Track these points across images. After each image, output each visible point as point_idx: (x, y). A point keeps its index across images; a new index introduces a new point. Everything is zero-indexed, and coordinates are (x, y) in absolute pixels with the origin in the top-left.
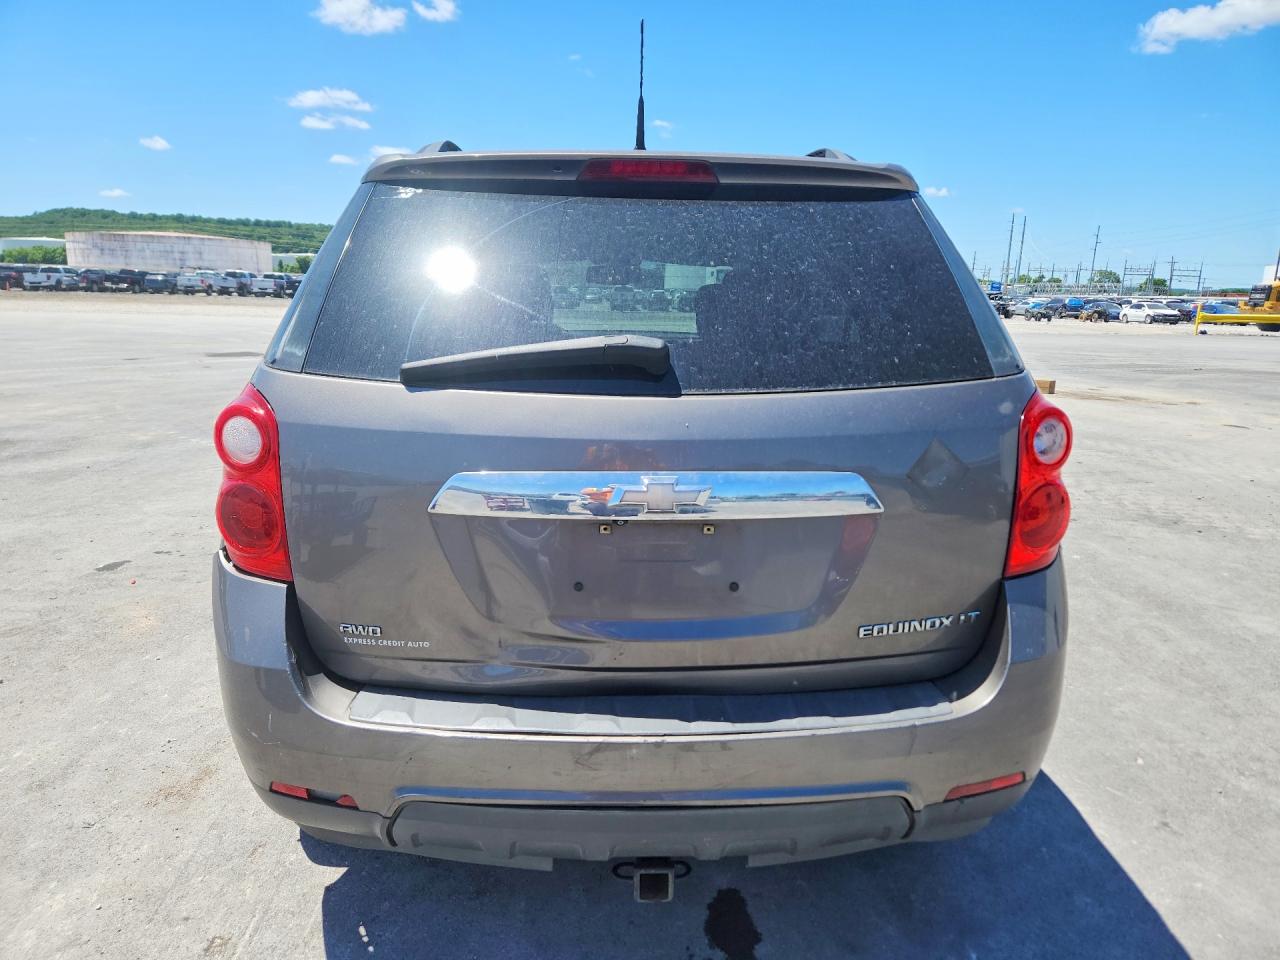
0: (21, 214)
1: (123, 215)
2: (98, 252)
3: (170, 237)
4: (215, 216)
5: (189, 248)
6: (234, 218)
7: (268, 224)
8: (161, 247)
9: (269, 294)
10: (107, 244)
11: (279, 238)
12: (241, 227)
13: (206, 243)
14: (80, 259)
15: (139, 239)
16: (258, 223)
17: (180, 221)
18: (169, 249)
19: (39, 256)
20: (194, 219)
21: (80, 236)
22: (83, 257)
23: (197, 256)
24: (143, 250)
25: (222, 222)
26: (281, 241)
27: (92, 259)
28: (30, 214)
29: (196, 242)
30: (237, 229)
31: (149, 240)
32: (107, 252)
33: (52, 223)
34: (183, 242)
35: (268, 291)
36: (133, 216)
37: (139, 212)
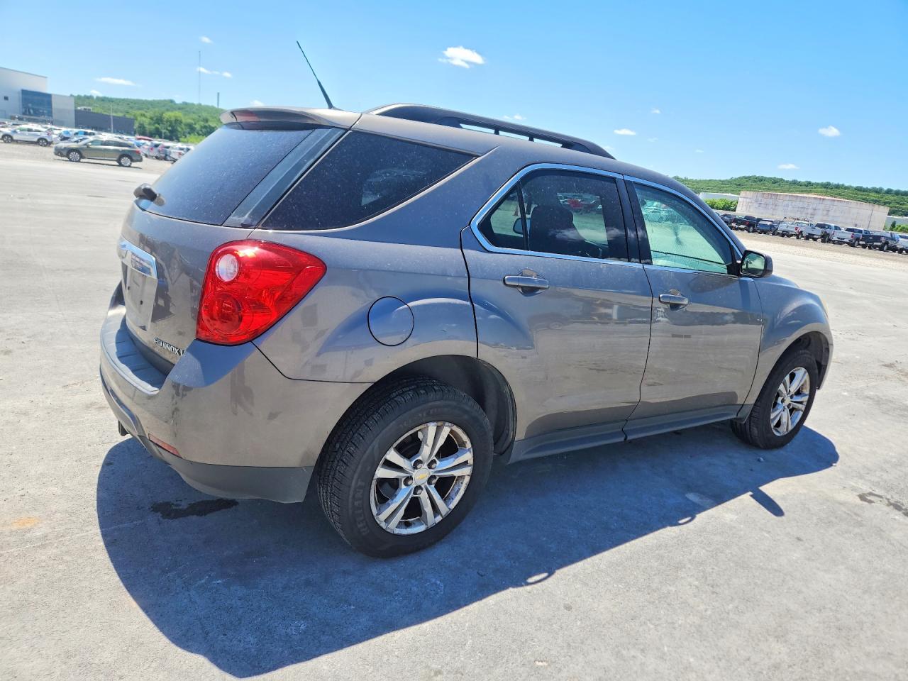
0: (723, 179)
1: (787, 182)
2: (757, 205)
3: (809, 198)
4: (855, 185)
5: (821, 207)
6: (870, 187)
7: (897, 193)
8: (801, 205)
9: (845, 243)
10: (764, 201)
11: (903, 204)
12: (872, 194)
13: (836, 203)
14: (744, 209)
15: (788, 198)
16: (889, 192)
17: (827, 188)
18: (806, 206)
19: (722, 205)
20: (837, 187)
21: (750, 194)
22: (747, 208)
23: (825, 212)
24: (787, 206)
25: (859, 189)
26: (904, 207)
27: (751, 210)
28: (728, 178)
29: (828, 203)
30: (868, 195)
31: (795, 199)
32: (762, 205)
33: (739, 185)
34: (818, 202)
35: (844, 240)
36: (795, 183)
37: (799, 180)
